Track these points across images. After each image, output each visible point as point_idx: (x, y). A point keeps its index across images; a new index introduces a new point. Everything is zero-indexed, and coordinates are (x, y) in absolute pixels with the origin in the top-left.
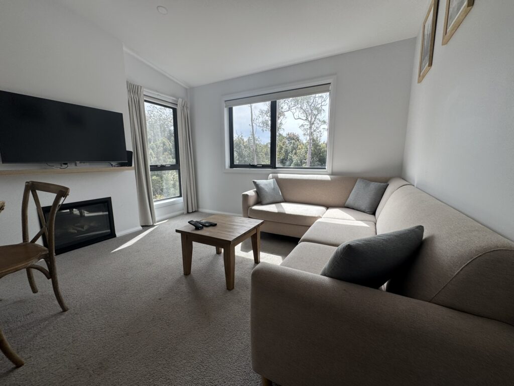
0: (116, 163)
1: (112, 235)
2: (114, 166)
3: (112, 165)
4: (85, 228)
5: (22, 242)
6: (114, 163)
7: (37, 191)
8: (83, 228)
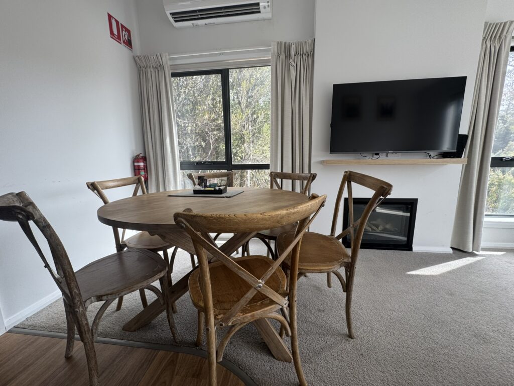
0: (436, 154)
1: (407, 246)
2: (433, 158)
3: (430, 156)
4: (379, 228)
5: (330, 234)
6: (432, 154)
7: (352, 182)
8: (378, 228)
